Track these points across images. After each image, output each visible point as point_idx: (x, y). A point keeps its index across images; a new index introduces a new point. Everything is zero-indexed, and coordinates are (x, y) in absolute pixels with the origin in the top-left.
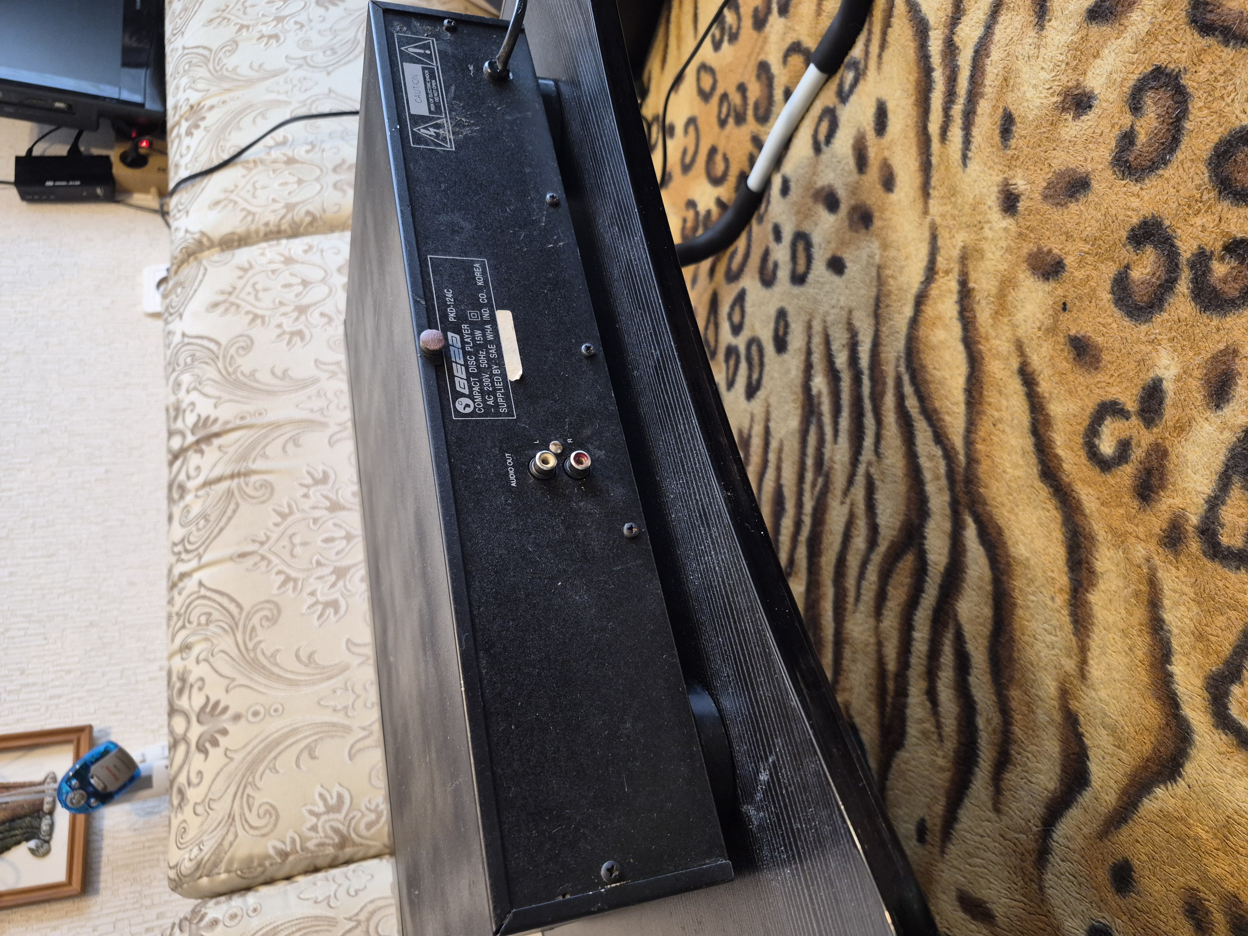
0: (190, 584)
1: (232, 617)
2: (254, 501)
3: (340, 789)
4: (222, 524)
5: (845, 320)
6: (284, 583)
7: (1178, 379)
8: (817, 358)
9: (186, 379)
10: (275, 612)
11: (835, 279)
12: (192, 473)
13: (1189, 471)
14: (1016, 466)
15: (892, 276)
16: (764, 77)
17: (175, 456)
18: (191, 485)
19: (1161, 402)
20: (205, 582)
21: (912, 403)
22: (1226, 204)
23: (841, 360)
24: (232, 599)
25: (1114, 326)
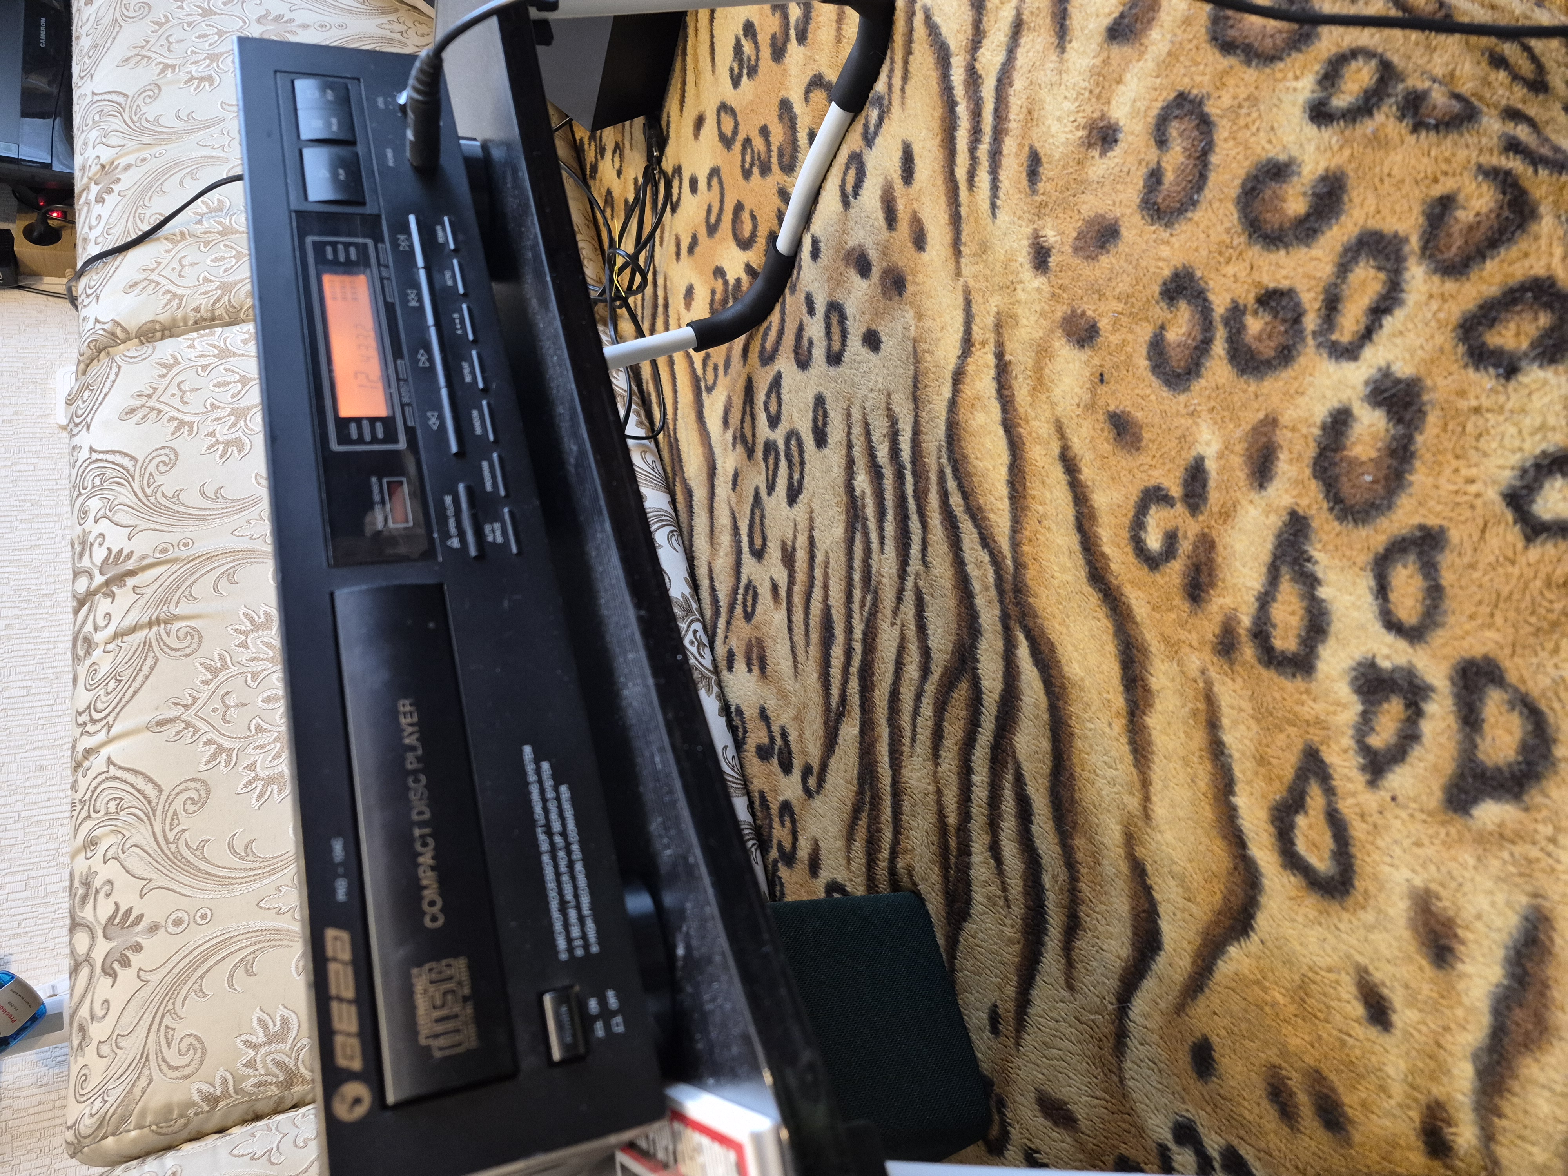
0: (98, 763)
1: (150, 802)
2: (178, 654)
3: (286, 1013)
4: (136, 685)
5: (883, 406)
6: (214, 756)
7: (1220, 456)
8: (858, 451)
9: (94, 504)
10: (203, 793)
11: (871, 356)
12: (101, 622)
13: (1238, 564)
14: (1064, 569)
15: (928, 351)
16: (785, 117)
17: (81, 603)
18: (100, 637)
19: (1204, 485)
20: (113, 759)
21: (956, 500)
22: (1257, 249)
23: (883, 453)
24: (150, 780)
25: (1153, 397)
